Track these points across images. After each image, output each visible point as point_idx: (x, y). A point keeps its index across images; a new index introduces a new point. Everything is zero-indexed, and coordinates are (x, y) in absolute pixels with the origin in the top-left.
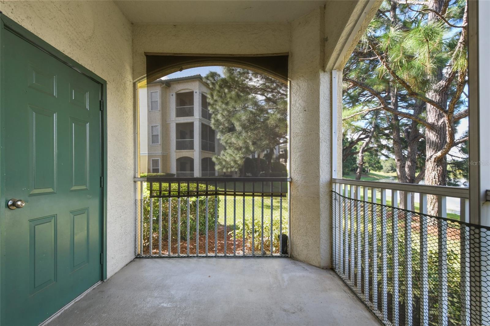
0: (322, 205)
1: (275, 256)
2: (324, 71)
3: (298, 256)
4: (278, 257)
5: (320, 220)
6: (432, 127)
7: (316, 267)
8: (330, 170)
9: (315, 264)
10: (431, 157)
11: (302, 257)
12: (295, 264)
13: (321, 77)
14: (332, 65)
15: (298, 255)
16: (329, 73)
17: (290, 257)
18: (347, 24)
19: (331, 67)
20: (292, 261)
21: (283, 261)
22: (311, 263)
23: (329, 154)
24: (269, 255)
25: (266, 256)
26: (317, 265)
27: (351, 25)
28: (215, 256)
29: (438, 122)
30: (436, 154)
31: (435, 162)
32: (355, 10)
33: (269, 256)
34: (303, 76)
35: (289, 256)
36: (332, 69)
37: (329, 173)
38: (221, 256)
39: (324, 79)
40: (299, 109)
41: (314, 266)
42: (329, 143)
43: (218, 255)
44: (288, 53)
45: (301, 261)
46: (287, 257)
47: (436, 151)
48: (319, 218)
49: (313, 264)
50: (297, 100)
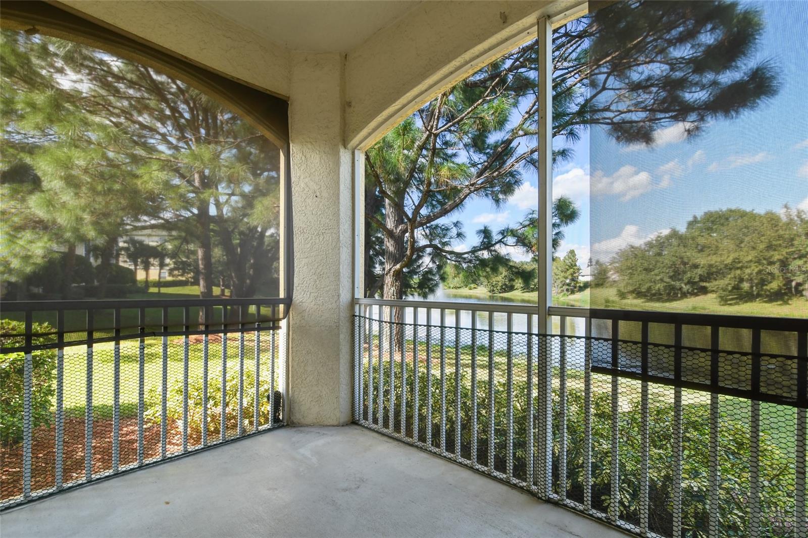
0: (342, 336)
1: (264, 431)
2: (345, 147)
3: (302, 420)
4: (269, 430)
5: (339, 358)
6: (390, 234)
7: (333, 426)
8: (351, 286)
9: (332, 423)
10: (390, 269)
11: (310, 419)
12: (301, 432)
13: (341, 154)
14: (358, 143)
15: (303, 418)
16: (350, 152)
17: (288, 425)
18: (394, 105)
19: (355, 145)
20: (295, 429)
21: (281, 433)
22: (326, 423)
23: (351, 264)
24: (254, 432)
25: (248, 435)
26: (335, 423)
27: (397, 107)
28: (139, 467)
29: (396, 229)
30: (395, 267)
31: (393, 276)
32: (408, 94)
33: (253, 434)
34: (311, 142)
35: (285, 424)
36: (356, 148)
37: (350, 291)
38: (154, 463)
39: (345, 157)
40: (305, 192)
41: (329, 426)
42: (350, 249)
43: (147, 462)
44: (289, 97)
45: (307, 426)
46: (283, 426)
47: (395, 263)
48: (338, 355)
49: (329, 424)
50: (302, 177)
